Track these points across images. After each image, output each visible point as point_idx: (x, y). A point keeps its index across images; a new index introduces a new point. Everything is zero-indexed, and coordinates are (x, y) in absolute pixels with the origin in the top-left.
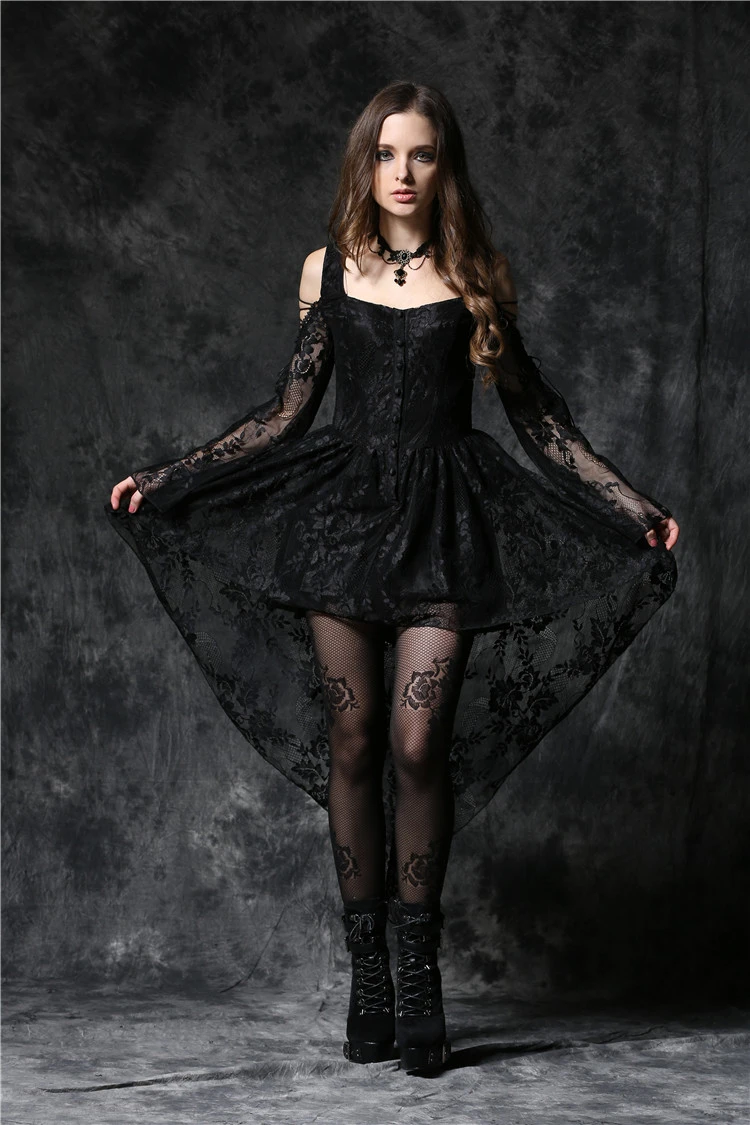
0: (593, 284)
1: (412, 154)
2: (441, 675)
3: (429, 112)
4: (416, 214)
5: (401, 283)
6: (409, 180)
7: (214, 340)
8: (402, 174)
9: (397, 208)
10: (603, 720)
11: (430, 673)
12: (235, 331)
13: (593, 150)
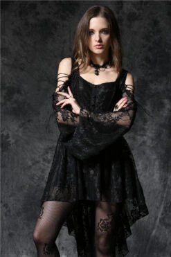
0: (150, 77)
1: (101, 31)
2: (110, 220)
3: (106, 16)
4: (103, 53)
5: (97, 74)
6: (100, 41)
7: (16, 96)
8: (98, 39)
9: (97, 51)
10: (154, 232)
11: (106, 220)
12: (23, 93)
13: (151, 29)
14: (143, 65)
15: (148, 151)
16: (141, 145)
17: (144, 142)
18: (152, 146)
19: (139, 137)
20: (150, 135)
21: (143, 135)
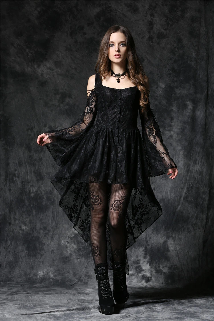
0: (176, 83)
1: (119, 44)
2: (123, 201)
4: (121, 62)
6: (119, 51)
7: (67, 100)
9: (116, 60)
10: (179, 208)
11: (120, 200)
12: (73, 97)
13: (176, 45)
14: (170, 74)
15: (174, 144)
16: (168, 138)
17: (171, 136)
18: (177, 139)
19: (167, 132)
20: (176, 130)
21: (170, 131)
